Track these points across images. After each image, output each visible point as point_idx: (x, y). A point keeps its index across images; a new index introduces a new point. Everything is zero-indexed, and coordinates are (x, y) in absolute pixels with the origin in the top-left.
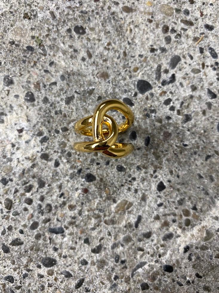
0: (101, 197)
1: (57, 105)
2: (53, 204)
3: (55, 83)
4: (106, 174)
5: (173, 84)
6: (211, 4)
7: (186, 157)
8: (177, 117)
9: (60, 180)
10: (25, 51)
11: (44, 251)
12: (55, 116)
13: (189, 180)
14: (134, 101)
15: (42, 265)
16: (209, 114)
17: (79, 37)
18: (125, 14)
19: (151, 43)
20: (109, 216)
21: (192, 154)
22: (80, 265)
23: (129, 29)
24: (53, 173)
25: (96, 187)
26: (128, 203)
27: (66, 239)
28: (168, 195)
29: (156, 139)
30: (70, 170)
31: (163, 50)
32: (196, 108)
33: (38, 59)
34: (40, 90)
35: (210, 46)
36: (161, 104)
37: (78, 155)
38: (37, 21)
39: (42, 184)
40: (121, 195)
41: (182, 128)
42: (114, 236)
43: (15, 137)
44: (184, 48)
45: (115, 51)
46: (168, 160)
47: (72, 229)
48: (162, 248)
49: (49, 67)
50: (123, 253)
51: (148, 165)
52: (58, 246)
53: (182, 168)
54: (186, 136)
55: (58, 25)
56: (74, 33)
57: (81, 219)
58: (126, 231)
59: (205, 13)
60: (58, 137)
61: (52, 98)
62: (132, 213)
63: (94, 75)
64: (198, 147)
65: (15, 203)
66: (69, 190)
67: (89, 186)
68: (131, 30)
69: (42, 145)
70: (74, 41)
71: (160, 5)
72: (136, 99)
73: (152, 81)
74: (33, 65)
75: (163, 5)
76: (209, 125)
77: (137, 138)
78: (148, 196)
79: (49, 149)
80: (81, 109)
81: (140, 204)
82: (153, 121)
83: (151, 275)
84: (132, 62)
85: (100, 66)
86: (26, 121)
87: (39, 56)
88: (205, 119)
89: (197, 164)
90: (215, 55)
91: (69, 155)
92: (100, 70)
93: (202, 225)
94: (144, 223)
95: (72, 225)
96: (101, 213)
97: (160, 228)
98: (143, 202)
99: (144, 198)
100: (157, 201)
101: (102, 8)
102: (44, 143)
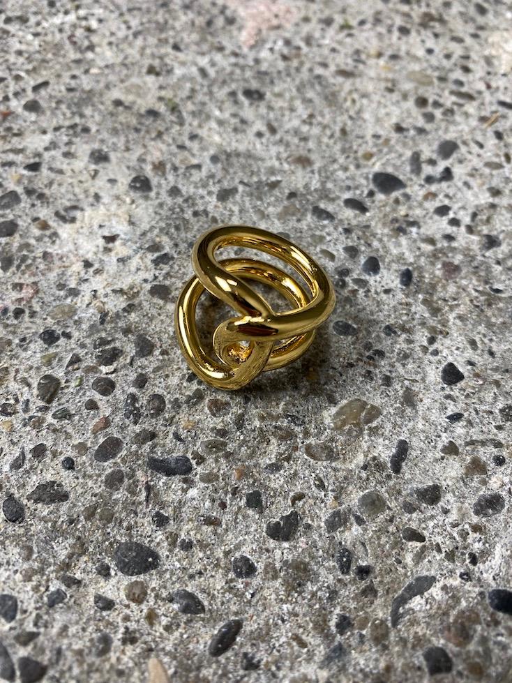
0: (296, 388)
1: (199, 202)
2: (168, 396)
3: (198, 167)
5: (450, 182)
6: (504, 75)
7: (503, 314)
8: (467, 238)
10: (141, 116)
11: (125, 524)
12: (193, 220)
14: (369, 204)
15: (112, 565)
17: (251, 105)
18: (340, 79)
19: (395, 121)
20: (318, 436)
22: (231, 575)
23: (349, 99)
26: (369, 406)
27: (193, 492)
28: (473, 394)
29: (427, 276)
31: (421, 131)
32: (506, 226)
33: (167, 129)
34: (164, 174)
36: (427, 213)
38: (172, 79)
39: (145, 348)
40: (349, 387)
41: (483, 259)
42: (332, 491)
43: (94, 249)
44: (463, 130)
45: (324, 128)
46: (460, 317)
47: (214, 465)
48: (477, 535)
49: (187, 142)
50: (363, 544)
51: (415, 326)
52: (169, 512)
53: (498, 338)
54: (494, 274)
55: (212, 85)
56: (241, 97)
57: (242, 437)
58: (368, 479)
59: (494, 85)
61: (188, 190)
62: (380, 433)
63: (280, 159)
65: (68, 387)
68: (354, 101)
69: (156, 269)
70: (241, 108)
71: (405, 71)
72: (373, 202)
73: (405, 175)
74: (156, 137)
75: (412, 72)
77: (381, 270)
78: (421, 396)
79: (171, 277)
80: (251, 210)
81: (401, 413)
82: (415, 241)
83: (455, 621)
85: (293, 147)
86: (126, 224)
87: (169, 125)
92: (293, 152)
94: (415, 462)
95: (216, 452)
96: (296, 428)
97: (462, 478)
98: (410, 410)
99: (409, 399)
100: (446, 408)
101: (298, 70)
102: (161, 265)
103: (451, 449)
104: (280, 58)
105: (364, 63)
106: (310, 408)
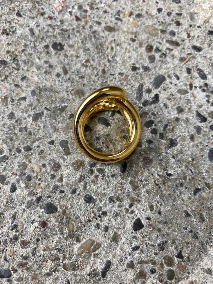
0: (62, 233)
1: (23, 121)
2: (2, 238)
3: (24, 99)
4: (71, 205)
5: (156, 104)
6: (199, 27)
7: (170, 189)
8: (159, 141)
9: (15, 208)
12: (19, 134)
13: (174, 218)
14: (111, 121)
16: (199, 139)
17: (56, 54)
18: (107, 33)
19: (133, 62)
20: (70, 259)
21: (177, 186)
23: (110, 47)
24: (7, 199)
25: (57, 221)
26: (95, 243)
28: (146, 235)
29: (134, 166)
30: (28, 197)
31: (146, 69)
32: (182, 133)
33: (10, 73)
34: (7, 104)
35: (198, 67)
37: (40, 180)
38: (15, 37)
40: (87, 233)
41: (166, 154)
44: (170, 67)
45: (94, 69)
46: (147, 192)
47: (21, 273)
49: (20, 82)
51: (124, 197)
53: (165, 203)
54: (170, 164)
55: (36, 41)
56: (51, 49)
57: (34, 260)
58: (90, 280)
59: (192, 35)
60: (19, 157)
61: (18, 114)
62: (99, 256)
63: (68, 92)
64: (185, 178)
66: (24, 222)
67: (49, 218)
68: (112, 48)
70: (50, 57)
71: (144, 26)
72: (113, 119)
73: (133, 100)
74: (4, 79)
75: (147, 26)
76: (198, 152)
78: (122, 236)
79: (6, 170)
80: (49, 126)
81: (110, 246)
84: (112, 80)
85: (76, 83)
87: (12, 70)
88: (193, 145)
89: (184, 198)
90: (204, 76)
91: (29, 178)
92: (75, 86)
93: (190, 279)
94: (113, 271)
95: (21, 268)
96: (60, 255)
97: (134, 280)
98: (115, 244)
99: (115, 239)
100: (132, 243)
101: (84, 27)
102: (2, 163)
103: (131, 265)
104: (75, 18)
105: (121, 20)
106: (68, 244)
